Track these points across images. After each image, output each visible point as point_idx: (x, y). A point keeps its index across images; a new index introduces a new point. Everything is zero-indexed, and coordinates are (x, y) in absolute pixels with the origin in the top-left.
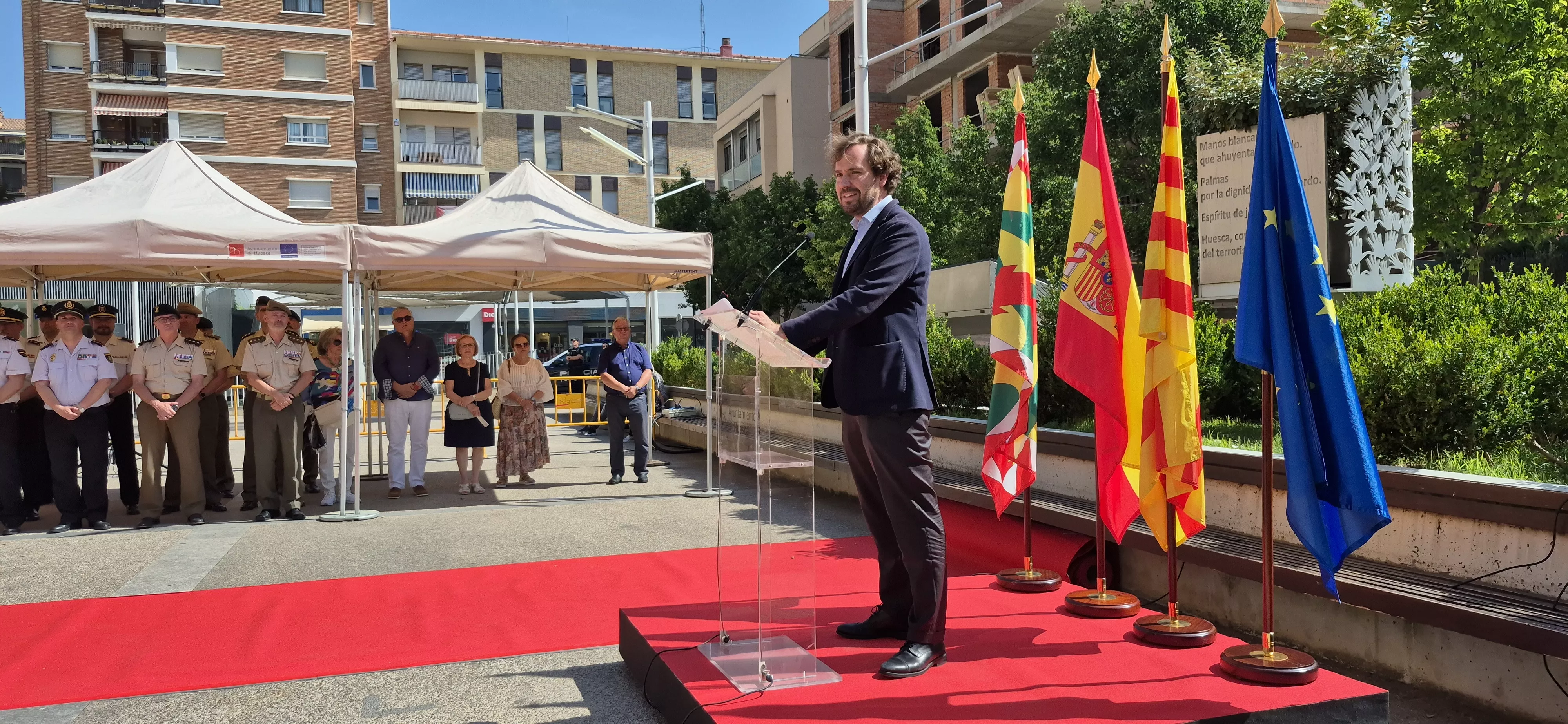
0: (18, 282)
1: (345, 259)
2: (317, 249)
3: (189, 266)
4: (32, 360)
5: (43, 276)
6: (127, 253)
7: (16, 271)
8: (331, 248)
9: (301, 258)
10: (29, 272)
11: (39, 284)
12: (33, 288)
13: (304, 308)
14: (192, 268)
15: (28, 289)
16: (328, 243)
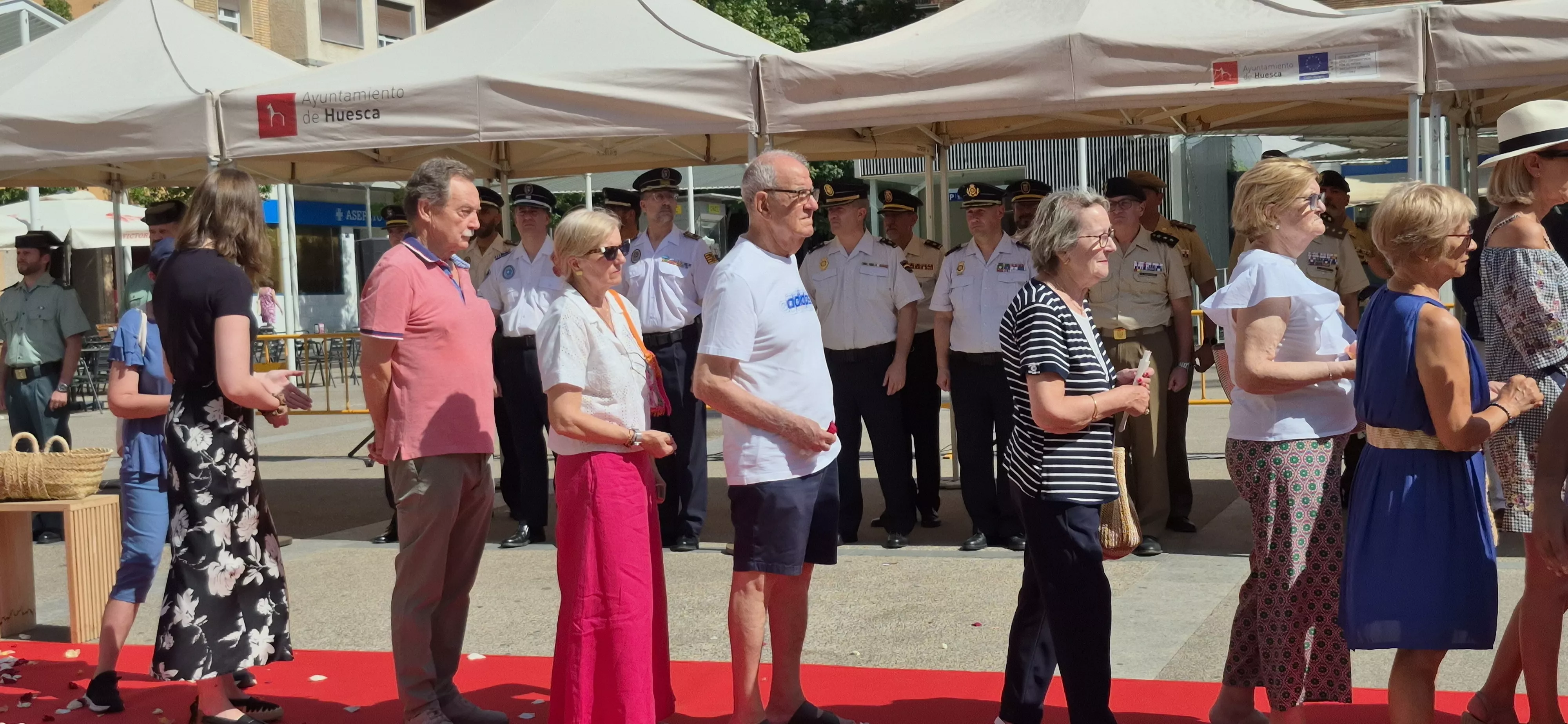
0: (914, 149)
1: (1415, 73)
2: (1363, 59)
3: (1153, 105)
4: (930, 274)
5: (947, 137)
6: (1057, 92)
7: (911, 133)
8: (1389, 55)
9: (1335, 78)
10: (927, 132)
11: (942, 150)
12: (933, 158)
13: (1345, 162)
14: (1159, 110)
15: (928, 157)
16: (1383, 46)
